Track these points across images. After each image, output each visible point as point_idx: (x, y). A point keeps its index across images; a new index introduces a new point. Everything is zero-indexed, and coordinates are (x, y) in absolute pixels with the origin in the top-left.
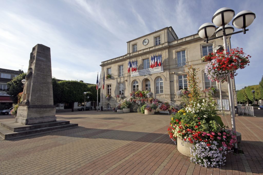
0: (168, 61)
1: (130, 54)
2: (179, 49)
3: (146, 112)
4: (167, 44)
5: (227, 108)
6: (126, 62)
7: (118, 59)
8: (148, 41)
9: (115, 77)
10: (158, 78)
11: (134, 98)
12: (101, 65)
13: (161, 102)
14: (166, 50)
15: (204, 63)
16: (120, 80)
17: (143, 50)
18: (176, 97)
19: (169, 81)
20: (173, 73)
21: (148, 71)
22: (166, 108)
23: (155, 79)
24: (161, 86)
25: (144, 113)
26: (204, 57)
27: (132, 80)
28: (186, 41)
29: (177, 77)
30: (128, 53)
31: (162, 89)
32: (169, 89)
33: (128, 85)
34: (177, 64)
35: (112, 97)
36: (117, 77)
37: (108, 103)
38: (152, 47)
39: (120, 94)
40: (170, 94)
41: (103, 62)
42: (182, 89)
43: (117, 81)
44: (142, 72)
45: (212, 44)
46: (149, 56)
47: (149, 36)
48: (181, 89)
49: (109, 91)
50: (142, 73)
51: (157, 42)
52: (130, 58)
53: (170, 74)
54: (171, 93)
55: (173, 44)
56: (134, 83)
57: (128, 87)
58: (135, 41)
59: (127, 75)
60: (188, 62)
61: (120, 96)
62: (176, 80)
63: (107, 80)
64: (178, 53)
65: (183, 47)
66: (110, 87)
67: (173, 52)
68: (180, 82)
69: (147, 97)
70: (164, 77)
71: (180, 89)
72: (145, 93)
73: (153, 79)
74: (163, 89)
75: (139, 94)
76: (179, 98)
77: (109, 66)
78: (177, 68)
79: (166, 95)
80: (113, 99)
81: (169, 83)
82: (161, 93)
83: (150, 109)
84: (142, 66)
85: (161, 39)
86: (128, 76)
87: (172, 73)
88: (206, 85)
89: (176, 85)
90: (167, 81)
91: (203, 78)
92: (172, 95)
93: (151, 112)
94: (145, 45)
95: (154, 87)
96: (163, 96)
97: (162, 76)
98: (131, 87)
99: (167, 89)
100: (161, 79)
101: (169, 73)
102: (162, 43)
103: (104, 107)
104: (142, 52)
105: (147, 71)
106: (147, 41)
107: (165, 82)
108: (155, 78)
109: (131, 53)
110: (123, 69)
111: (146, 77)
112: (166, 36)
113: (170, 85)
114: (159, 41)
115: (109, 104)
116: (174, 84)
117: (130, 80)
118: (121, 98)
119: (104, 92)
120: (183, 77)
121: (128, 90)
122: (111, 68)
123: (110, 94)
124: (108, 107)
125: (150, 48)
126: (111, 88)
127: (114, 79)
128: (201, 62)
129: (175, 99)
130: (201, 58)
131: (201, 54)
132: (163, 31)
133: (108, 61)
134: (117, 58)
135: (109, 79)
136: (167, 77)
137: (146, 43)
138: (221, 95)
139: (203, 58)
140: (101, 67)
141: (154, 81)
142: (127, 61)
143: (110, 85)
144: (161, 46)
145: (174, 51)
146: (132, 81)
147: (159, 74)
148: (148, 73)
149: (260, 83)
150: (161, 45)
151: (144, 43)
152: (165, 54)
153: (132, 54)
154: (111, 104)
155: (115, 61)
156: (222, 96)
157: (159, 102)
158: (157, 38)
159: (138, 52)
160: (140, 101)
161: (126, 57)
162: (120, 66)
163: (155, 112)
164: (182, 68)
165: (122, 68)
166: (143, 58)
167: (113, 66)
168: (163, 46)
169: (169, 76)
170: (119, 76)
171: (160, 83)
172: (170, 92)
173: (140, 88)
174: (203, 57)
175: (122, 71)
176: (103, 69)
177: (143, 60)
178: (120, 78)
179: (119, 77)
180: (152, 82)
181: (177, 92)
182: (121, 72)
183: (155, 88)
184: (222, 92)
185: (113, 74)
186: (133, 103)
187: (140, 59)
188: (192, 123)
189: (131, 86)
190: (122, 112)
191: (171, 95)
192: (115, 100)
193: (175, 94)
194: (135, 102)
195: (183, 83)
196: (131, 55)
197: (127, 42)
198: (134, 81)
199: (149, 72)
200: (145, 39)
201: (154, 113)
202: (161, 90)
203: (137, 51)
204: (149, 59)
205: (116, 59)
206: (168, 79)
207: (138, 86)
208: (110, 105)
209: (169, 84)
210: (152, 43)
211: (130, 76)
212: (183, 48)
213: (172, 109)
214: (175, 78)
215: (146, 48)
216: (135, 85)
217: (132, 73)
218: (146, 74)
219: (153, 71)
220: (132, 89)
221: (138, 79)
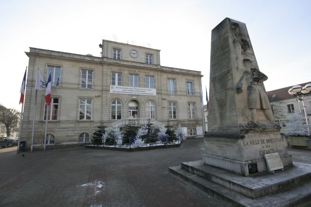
0: (160, 85)
1: (108, 58)
2: (170, 77)
4: (159, 67)
6: (98, 67)
8: (137, 53)
10: (148, 101)
17: (131, 62)
19: (162, 107)
21: (138, 90)
24: (152, 111)
27: (110, 97)
28: (175, 72)
29: (168, 104)
30: (104, 56)
32: (162, 115)
36: (76, 86)
37: (49, 133)
38: (143, 64)
44: (129, 89)
45: (192, 82)
46: (139, 72)
49: (52, 110)
50: (129, 92)
51: (147, 59)
53: (162, 99)
54: (163, 119)
55: (165, 69)
57: (104, 107)
59: (100, 88)
60: (177, 91)
64: (169, 80)
66: (56, 102)
68: (170, 109)
73: (144, 102)
74: (155, 115)
77: (55, 62)
78: (168, 95)
85: (152, 59)
86: (103, 91)
87: (164, 99)
89: (167, 112)
90: (160, 107)
94: (133, 57)
99: (160, 115)
100: (152, 103)
102: (155, 64)
104: (129, 64)
105: (136, 90)
109: (110, 59)
110: (90, 77)
111: (134, 98)
113: (162, 111)
116: (165, 110)
120: (172, 105)
122: (60, 67)
123: (53, 116)
125: (140, 63)
126: (56, 104)
128: (186, 94)
132: (155, 52)
136: (159, 102)
137: (135, 55)
142: (103, 68)
143: (56, 99)
145: (165, 77)
146: (111, 99)
147: (150, 96)
148: (138, 93)
150: (153, 66)
154: (55, 136)
155: (74, 58)
158: (148, 56)
159: (122, 61)
165: (87, 75)
166: (130, 72)
167: (66, 65)
168: (156, 67)
169: (161, 102)
170: (81, 86)
171: (151, 107)
173: (125, 111)
175: (87, 79)
178: (85, 90)
180: (142, 104)
182: (85, 80)
183: (145, 113)
187: (125, 72)
189: (109, 106)
193: (166, 120)
195: (172, 111)
196: (112, 61)
203: (121, 59)
204: (139, 76)
207: (120, 108)
210: (142, 59)
211: (108, 90)
212: (174, 77)
215: (135, 61)
216: (115, 106)
217: (113, 88)
218: (135, 93)
219: (145, 92)
220: (110, 110)
221: (121, 98)
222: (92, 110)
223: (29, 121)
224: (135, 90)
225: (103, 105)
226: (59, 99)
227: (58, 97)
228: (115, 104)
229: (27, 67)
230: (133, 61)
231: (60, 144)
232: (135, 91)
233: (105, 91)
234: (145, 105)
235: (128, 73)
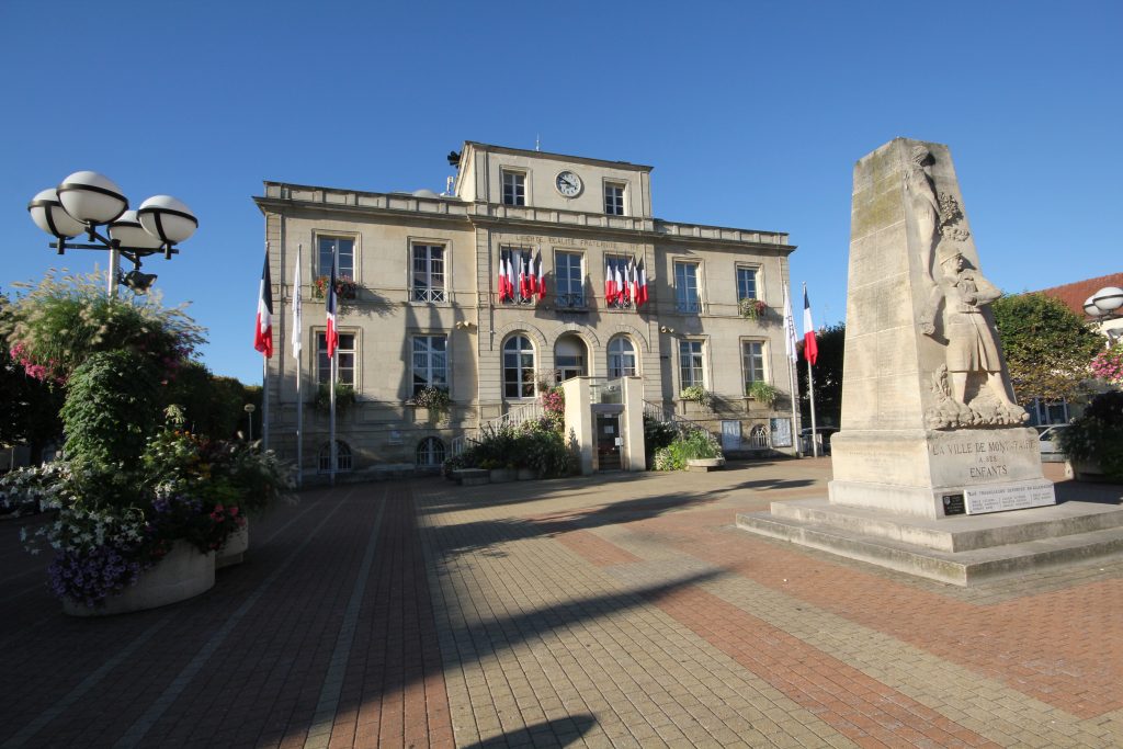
2: (682, 257)
4: (650, 226)
6: (462, 233)
7: (412, 206)
9: (392, 297)
10: (615, 339)
12: (259, 201)
16: (435, 318)
17: (559, 212)
18: (676, 409)
19: (658, 355)
20: (671, 329)
23: (610, 341)
24: (628, 368)
27: (501, 329)
29: (679, 345)
30: (482, 197)
32: (660, 383)
33: (482, 347)
35: (362, 403)
36: (404, 297)
38: (598, 216)
39: (421, 389)
40: (662, 399)
41: (280, 185)
42: (691, 384)
43: (411, 319)
46: (583, 246)
47: (582, 166)
51: (610, 201)
52: (494, 225)
53: (660, 333)
55: (669, 233)
56: (514, 345)
58: (515, 157)
60: (707, 305)
62: (677, 354)
64: (679, 266)
65: (695, 254)
66: (345, 346)
67: (666, 260)
68: (686, 362)
70: (642, 340)
73: (604, 340)
76: (685, 412)
79: (648, 402)
81: (659, 361)
85: (624, 198)
86: (480, 308)
87: (667, 331)
90: (653, 355)
94: (566, 197)
97: (636, 332)
98: (498, 360)
99: (653, 382)
100: (628, 345)
101: (657, 328)
102: (633, 215)
104: (553, 218)
106: (575, 181)
107: (645, 355)
108: (609, 337)
109: (496, 206)
110: (437, 267)
111: (573, 329)
112: (646, 197)
113: (662, 370)
114: (620, 201)
116: (671, 367)
117: (492, 328)
120: (691, 348)
121: (483, 372)
122: (350, 240)
125: (588, 215)
126: (346, 351)
127: (378, 305)
128: (734, 311)
130: (738, 300)
131: (737, 291)
133: (325, 192)
134: (404, 199)
136: (652, 339)
137: (573, 189)
140: (259, 209)
141: (608, 347)
142: (475, 238)
143: (346, 337)
144: (628, 225)
146: (501, 337)
150: (629, 222)
151: (564, 186)
152: (644, 259)
153: (501, 209)
154: (354, 446)
155: (389, 210)
158: (613, 189)
159: (530, 211)
162: (420, 248)
164: (693, 319)
165: (430, 259)
166: (558, 245)
167: (368, 231)
169: (657, 339)
171: (626, 357)
172: (660, 394)
175: (430, 273)
177: (558, 253)
179: (416, 300)
180: (597, 349)
182: (427, 275)
187: (543, 247)
189: (499, 354)
191: (665, 403)
195: (692, 368)
196: (499, 213)
197: (474, 147)
198: (512, 337)
200: (567, 173)
204: (585, 259)
205: (397, 205)
206: (656, 348)
207: (528, 360)
209: (660, 366)
210: (595, 200)
211: (492, 308)
212: (695, 257)
214: (675, 344)
215: (571, 209)
216: (515, 356)
220: (502, 369)
221: (534, 330)
222: (447, 369)
223: (281, 404)
225: (481, 354)
226: (356, 337)
227: (353, 330)
228: (515, 348)
230: (565, 208)
231: (365, 471)
233: (485, 311)
234: (605, 349)
235: (550, 248)
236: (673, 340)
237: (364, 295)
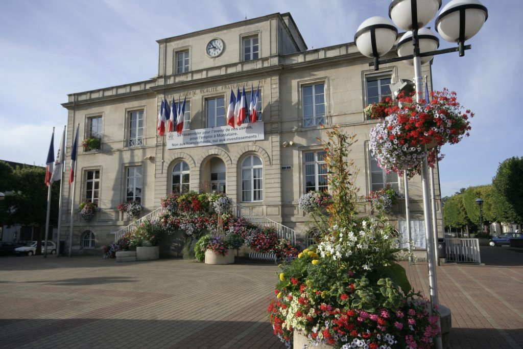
0: (277, 108)
1: (166, 77)
2: (307, 79)
3: (210, 256)
4: (275, 61)
5: (422, 244)
6: (151, 100)
7: (128, 90)
8: (222, 44)
9: (115, 146)
10: (247, 157)
11: (175, 214)
12: (64, 105)
13: (254, 227)
14: (273, 78)
15: (369, 121)
16: (132, 156)
17: (208, 70)
18: (295, 212)
19: (279, 167)
20: (291, 143)
21: (221, 133)
22: (269, 243)
23: (239, 158)
24: (257, 179)
25: (203, 259)
26: (370, 106)
27: (169, 158)
28: (326, 59)
29: (301, 156)
30: (162, 74)
31: (257, 190)
32: (279, 190)
33: (157, 172)
34: (302, 119)
35: (100, 209)
36: (121, 146)
37: (88, 228)
38: (235, 65)
39: (130, 200)
40: (280, 203)
41: (74, 95)
42: (314, 189)
43: (121, 159)
45: (391, 75)
46: (224, 90)
47: (225, 31)
48: (312, 192)
49: (93, 190)
51: (248, 50)
52: (167, 90)
53: (281, 146)
54: (282, 201)
55: (294, 62)
56: (177, 168)
57: (158, 180)
58: (182, 41)
59: (153, 142)
60: (331, 116)
61: (130, 207)
62: (299, 164)
63: (87, 153)
64: (306, 88)
65: (320, 74)
66: (97, 177)
67: (291, 86)
68: (309, 170)
69: (213, 213)
70: (266, 155)
71: (308, 191)
72: (210, 199)
73: (235, 159)
74: (263, 189)
75: (190, 203)
76: (304, 214)
77: (94, 111)
78: (302, 131)
79: (268, 206)
80: (103, 217)
81: (279, 171)
82: (255, 199)
83: (222, 247)
84: (204, 119)
85: (259, 45)
86: (157, 146)
87: (288, 145)
88: (373, 180)
89: (297, 179)
90: (274, 167)
91: (366, 162)
92: (286, 207)
93: (224, 255)
94: (213, 57)
95: (235, 183)
96: (261, 209)
97: (261, 150)
98: (166, 179)
99: (273, 190)
100: (257, 160)
101: (278, 144)
102: (264, 56)
103: (70, 242)
104: (204, 75)
105: (216, 134)
106: (218, 44)
107: (268, 167)
108: (239, 156)
109: (169, 77)
110: (141, 124)
111: (213, 153)
112: (274, 39)
113: (282, 179)
114: (256, 49)
115: (88, 232)
116: (292, 176)
117: (163, 159)
118: (131, 213)
119: (72, 193)
120: (316, 158)
121: (157, 188)
122: (101, 117)
123: (95, 201)
124: (87, 243)
125: (227, 66)
126: (97, 180)
127: (109, 151)
128: (361, 118)
129: (293, 219)
130: (364, 107)
131: (363, 99)
132: (266, 24)
133: (91, 92)
134: (125, 86)
135: (94, 151)
136: (274, 153)
137: (218, 50)
138: (408, 208)
139: (367, 108)
140: (66, 110)
141: (237, 165)
142: (157, 101)
143: (98, 172)
144: (259, 65)
145: (294, 83)
146: (169, 162)
147: (250, 144)
149: (494, 181)
150: (260, 62)
151: (212, 51)
152: (269, 89)
153: (172, 78)
154: (95, 234)
155: (117, 95)
156: (411, 212)
157: (250, 226)
158: (250, 41)
159: (190, 74)
160: (193, 222)
161: (152, 85)
162: (131, 114)
163: (236, 257)
164: (316, 131)
165: (138, 120)
166: (206, 94)
167: (107, 110)
168: (266, 65)
169: (278, 153)
170: (129, 142)
171: (255, 170)
172: (279, 199)
173: (194, 185)
174: (367, 106)
175: (137, 128)
176: (72, 120)
177: (206, 99)
178: (132, 150)
179: (127, 146)
180: (230, 166)
181: (299, 198)
182: (136, 130)
183: (237, 185)
184: (411, 201)
185: (106, 136)
186: (169, 229)
187: (196, 98)
188: (334, 287)
189: (165, 175)
190: (134, 258)
191: (283, 206)
192: (111, 220)
193: (293, 203)
194: (175, 226)
195: (317, 175)
196: (171, 81)
197: (159, 42)
198: (177, 163)
199: (222, 138)
200: (214, 40)
201: (233, 260)
202: (255, 192)
203: (189, 71)
204: (225, 99)
205: (121, 91)
206: (277, 161)
207: (187, 178)
208: (93, 237)
209: (279, 176)
210: (233, 53)
211: (164, 145)
212: (319, 77)
213: (286, 246)
214: (297, 158)
215: (217, 65)
216: (179, 175)
217: (171, 137)
218: (214, 141)
219: (236, 134)
220: (168, 185)
221: (188, 157)
222: (142, 187)
224: (213, 134)
225: (157, 176)
226: (100, 172)
227: (99, 168)
228: (179, 170)
229: (65, 126)
230: (212, 65)
232: (215, 136)
233: (159, 148)
234: (235, 166)
235: (201, 97)
236: (296, 153)
237: (105, 147)
